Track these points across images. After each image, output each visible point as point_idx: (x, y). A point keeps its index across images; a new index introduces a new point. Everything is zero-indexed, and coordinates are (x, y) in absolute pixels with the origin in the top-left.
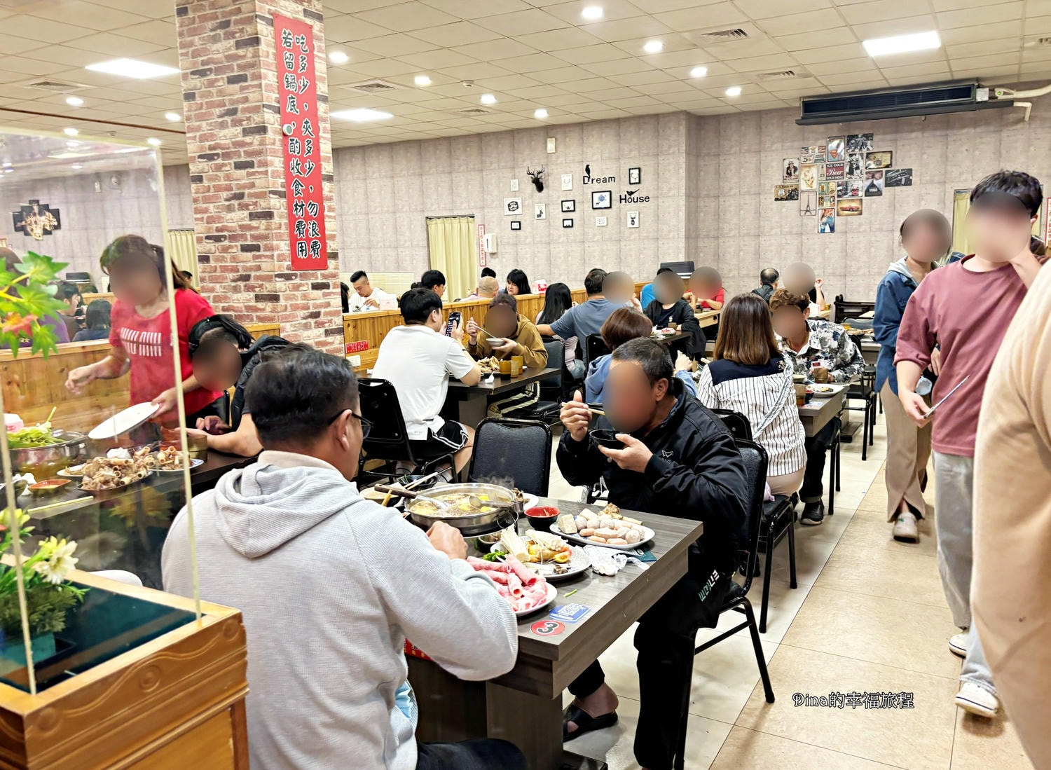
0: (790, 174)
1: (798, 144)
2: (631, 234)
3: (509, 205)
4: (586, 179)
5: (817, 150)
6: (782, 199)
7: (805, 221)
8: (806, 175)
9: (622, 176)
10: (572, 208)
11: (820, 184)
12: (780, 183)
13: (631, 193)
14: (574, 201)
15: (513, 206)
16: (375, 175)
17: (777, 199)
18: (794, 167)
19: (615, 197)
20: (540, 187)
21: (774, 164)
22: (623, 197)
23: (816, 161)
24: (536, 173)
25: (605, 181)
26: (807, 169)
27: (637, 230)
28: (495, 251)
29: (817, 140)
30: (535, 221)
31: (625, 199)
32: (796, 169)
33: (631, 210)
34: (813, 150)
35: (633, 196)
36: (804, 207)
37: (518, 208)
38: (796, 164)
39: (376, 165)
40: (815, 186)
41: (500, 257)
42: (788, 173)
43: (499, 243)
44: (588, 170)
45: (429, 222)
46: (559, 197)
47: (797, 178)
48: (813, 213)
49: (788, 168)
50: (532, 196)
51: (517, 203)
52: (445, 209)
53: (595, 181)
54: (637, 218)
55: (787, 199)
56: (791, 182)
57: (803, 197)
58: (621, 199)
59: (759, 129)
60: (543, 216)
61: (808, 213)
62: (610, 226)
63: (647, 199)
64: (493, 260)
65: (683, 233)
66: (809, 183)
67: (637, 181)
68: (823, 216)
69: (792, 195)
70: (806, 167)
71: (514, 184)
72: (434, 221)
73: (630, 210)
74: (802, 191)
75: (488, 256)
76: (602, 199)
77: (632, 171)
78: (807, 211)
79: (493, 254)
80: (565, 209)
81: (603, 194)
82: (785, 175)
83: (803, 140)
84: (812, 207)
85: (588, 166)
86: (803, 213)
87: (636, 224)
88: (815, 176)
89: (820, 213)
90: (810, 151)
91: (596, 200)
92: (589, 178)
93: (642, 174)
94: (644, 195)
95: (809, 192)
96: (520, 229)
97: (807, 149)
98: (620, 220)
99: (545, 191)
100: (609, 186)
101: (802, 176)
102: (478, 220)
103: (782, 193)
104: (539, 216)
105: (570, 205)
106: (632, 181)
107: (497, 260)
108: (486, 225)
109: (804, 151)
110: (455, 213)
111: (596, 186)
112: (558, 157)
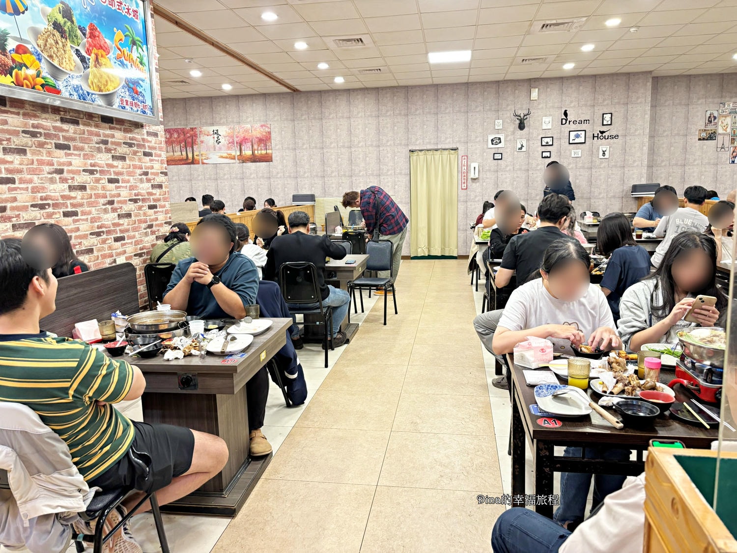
0: (711, 122)
1: (717, 100)
2: (601, 163)
3: (492, 140)
4: (564, 121)
5: (731, 105)
6: (704, 139)
7: (720, 155)
8: (722, 123)
9: (596, 120)
10: (551, 143)
11: (733, 129)
12: (703, 128)
13: (602, 132)
14: (552, 137)
15: (496, 141)
16: (360, 115)
17: (700, 139)
18: (714, 117)
19: (589, 134)
20: (521, 126)
21: (699, 114)
22: (596, 135)
23: (730, 113)
24: (522, 116)
25: (581, 122)
26: (724, 118)
27: (607, 160)
28: (477, 176)
29: (731, 97)
30: (516, 153)
31: (598, 137)
32: (715, 118)
33: (603, 145)
34: (729, 105)
35: (604, 134)
36: (720, 146)
37: (500, 142)
38: (716, 114)
39: (361, 106)
40: (729, 130)
41: (481, 181)
42: (709, 121)
43: (481, 170)
44: (566, 114)
45: (411, 153)
46: (538, 135)
47: (716, 124)
48: (727, 149)
49: (710, 117)
50: (513, 133)
51: (500, 139)
52: (430, 143)
53: (571, 123)
54: (608, 151)
55: (707, 140)
56: (711, 127)
57: (720, 138)
58: (594, 137)
59: (689, 88)
60: (524, 149)
61: (723, 150)
62: (583, 158)
63: (616, 137)
64: (474, 184)
65: (645, 163)
66: (725, 128)
67: (609, 123)
68: (734, 152)
69: (712, 137)
70: (723, 116)
71: (499, 124)
72: (416, 153)
73: (601, 145)
74: (719, 134)
75: (469, 180)
76: (577, 136)
77: (605, 115)
78: (722, 148)
79: (474, 180)
80: (544, 144)
81: (579, 133)
82: (707, 122)
83: (722, 97)
84: (726, 145)
85: (566, 111)
86: (719, 149)
87: (607, 156)
88: (729, 123)
89: (732, 149)
90: (726, 106)
91: (572, 137)
92: (566, 120)
93: (613, 118)
94: (614, 134)
95: (724, 134)
96: (501, 159)
97: (724, 104)
98: (591, 153)
99: (526, 129)
100: (584, 126)
101: (720, 123)
102: (461, 152)
103: (704, 135)
104: (521, 149)
105: (549, 141)
106: (605, 123)
107: (478, 184)
108: (469, 156)
109: (721, 105)
110: (439, 147)
111: (573, 127)
112: (539, 104)
